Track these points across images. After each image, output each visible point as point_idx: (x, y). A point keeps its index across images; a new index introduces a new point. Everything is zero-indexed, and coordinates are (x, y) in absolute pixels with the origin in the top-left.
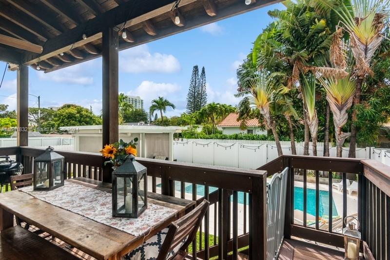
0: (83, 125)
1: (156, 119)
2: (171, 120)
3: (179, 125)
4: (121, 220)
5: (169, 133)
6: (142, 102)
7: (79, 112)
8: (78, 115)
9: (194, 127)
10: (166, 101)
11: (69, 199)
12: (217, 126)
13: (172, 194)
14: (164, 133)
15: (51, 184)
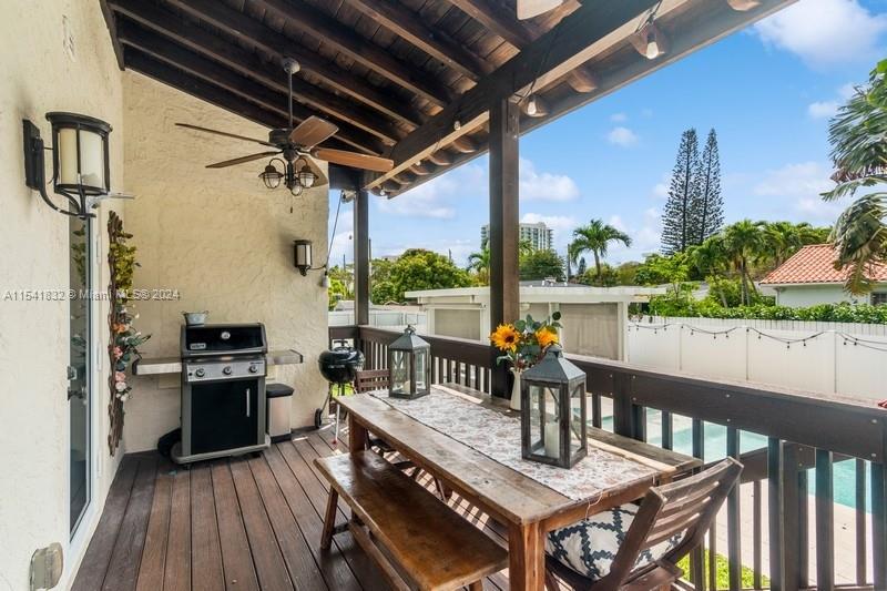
0: (438, 288)
1: (581, 271)
2: (619, 272)
3: (641, 283)
4: (538, 467)
5: (616, 304)
6: (549, 235)
7: (430, 264)
8: (429, 269)
9: (684, 287)
10: (607, 228)
11: (442, 417)
12: (756, 283)
13: (639, 435)
14: (602, 304)
15: (413, 388)
